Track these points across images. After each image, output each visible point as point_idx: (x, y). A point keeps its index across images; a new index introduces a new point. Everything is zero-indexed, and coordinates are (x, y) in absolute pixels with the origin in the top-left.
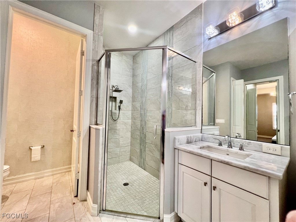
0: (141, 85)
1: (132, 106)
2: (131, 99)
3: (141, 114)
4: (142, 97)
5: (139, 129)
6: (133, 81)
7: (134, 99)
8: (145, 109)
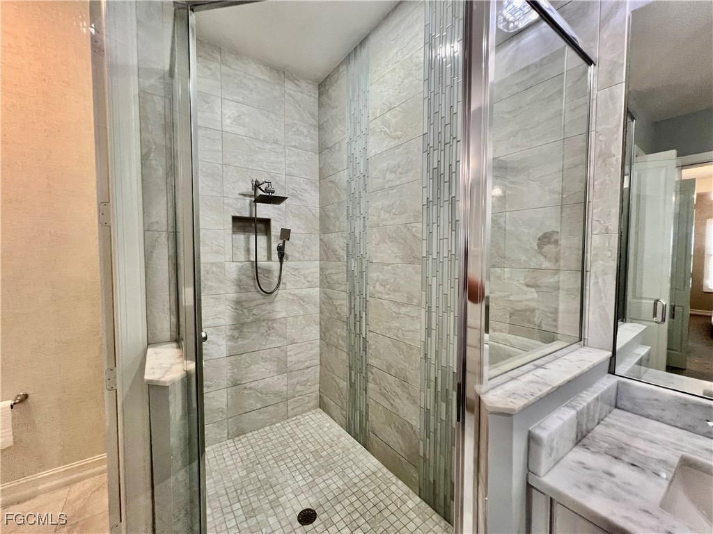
0: (346, 178)
1: (320, 245)
2: (317, 225)
3: (350, 273)
4: (350, 218)
5: (345, 319)
6: (321, 166)
7: (325, 223)
8: (361, 257)
